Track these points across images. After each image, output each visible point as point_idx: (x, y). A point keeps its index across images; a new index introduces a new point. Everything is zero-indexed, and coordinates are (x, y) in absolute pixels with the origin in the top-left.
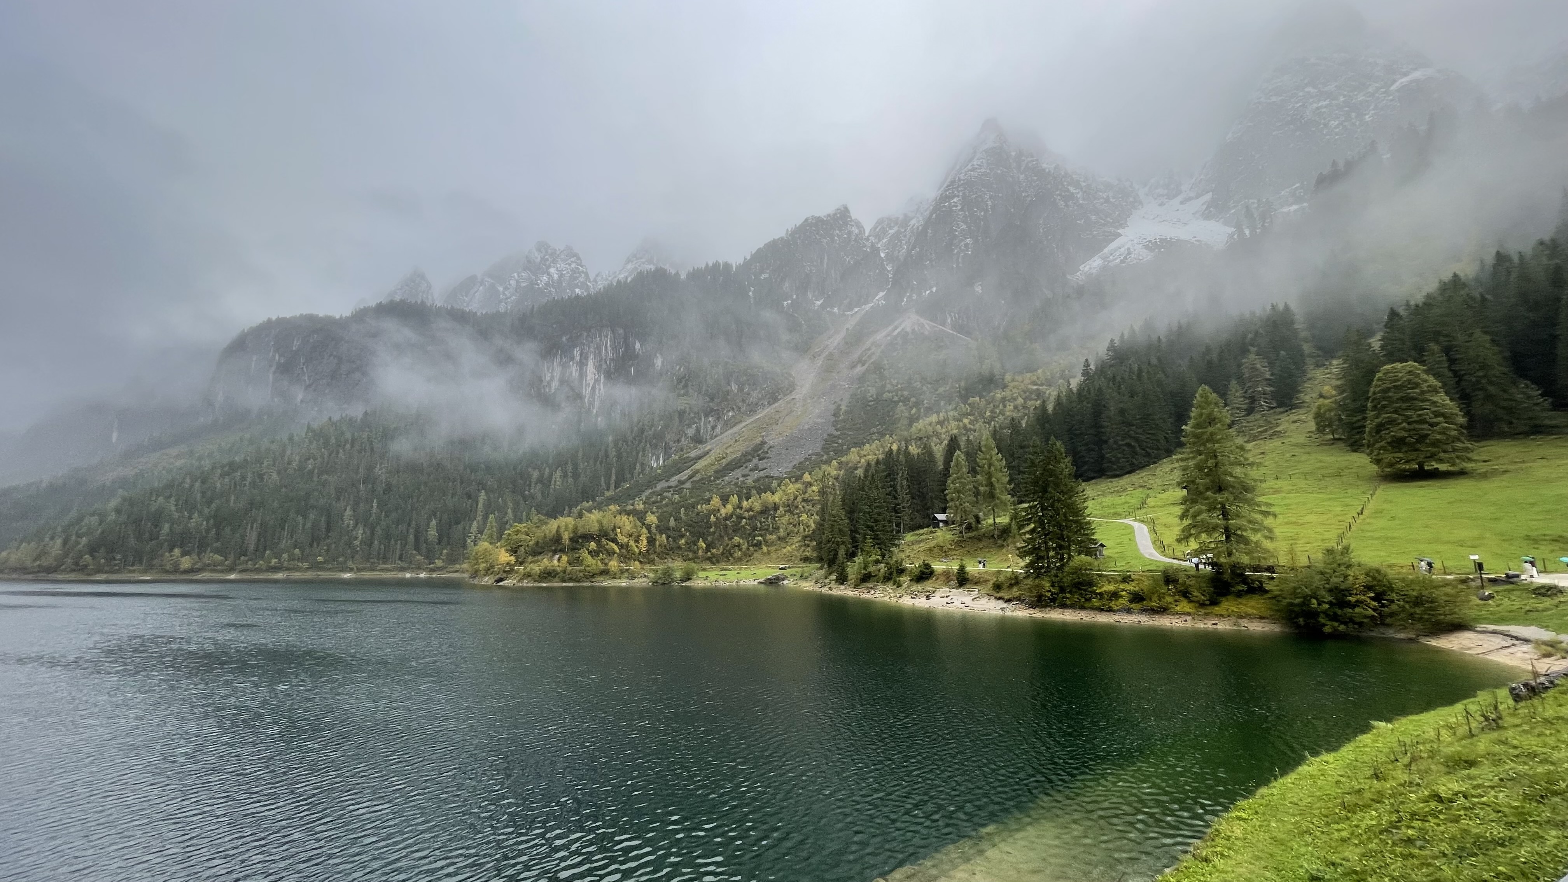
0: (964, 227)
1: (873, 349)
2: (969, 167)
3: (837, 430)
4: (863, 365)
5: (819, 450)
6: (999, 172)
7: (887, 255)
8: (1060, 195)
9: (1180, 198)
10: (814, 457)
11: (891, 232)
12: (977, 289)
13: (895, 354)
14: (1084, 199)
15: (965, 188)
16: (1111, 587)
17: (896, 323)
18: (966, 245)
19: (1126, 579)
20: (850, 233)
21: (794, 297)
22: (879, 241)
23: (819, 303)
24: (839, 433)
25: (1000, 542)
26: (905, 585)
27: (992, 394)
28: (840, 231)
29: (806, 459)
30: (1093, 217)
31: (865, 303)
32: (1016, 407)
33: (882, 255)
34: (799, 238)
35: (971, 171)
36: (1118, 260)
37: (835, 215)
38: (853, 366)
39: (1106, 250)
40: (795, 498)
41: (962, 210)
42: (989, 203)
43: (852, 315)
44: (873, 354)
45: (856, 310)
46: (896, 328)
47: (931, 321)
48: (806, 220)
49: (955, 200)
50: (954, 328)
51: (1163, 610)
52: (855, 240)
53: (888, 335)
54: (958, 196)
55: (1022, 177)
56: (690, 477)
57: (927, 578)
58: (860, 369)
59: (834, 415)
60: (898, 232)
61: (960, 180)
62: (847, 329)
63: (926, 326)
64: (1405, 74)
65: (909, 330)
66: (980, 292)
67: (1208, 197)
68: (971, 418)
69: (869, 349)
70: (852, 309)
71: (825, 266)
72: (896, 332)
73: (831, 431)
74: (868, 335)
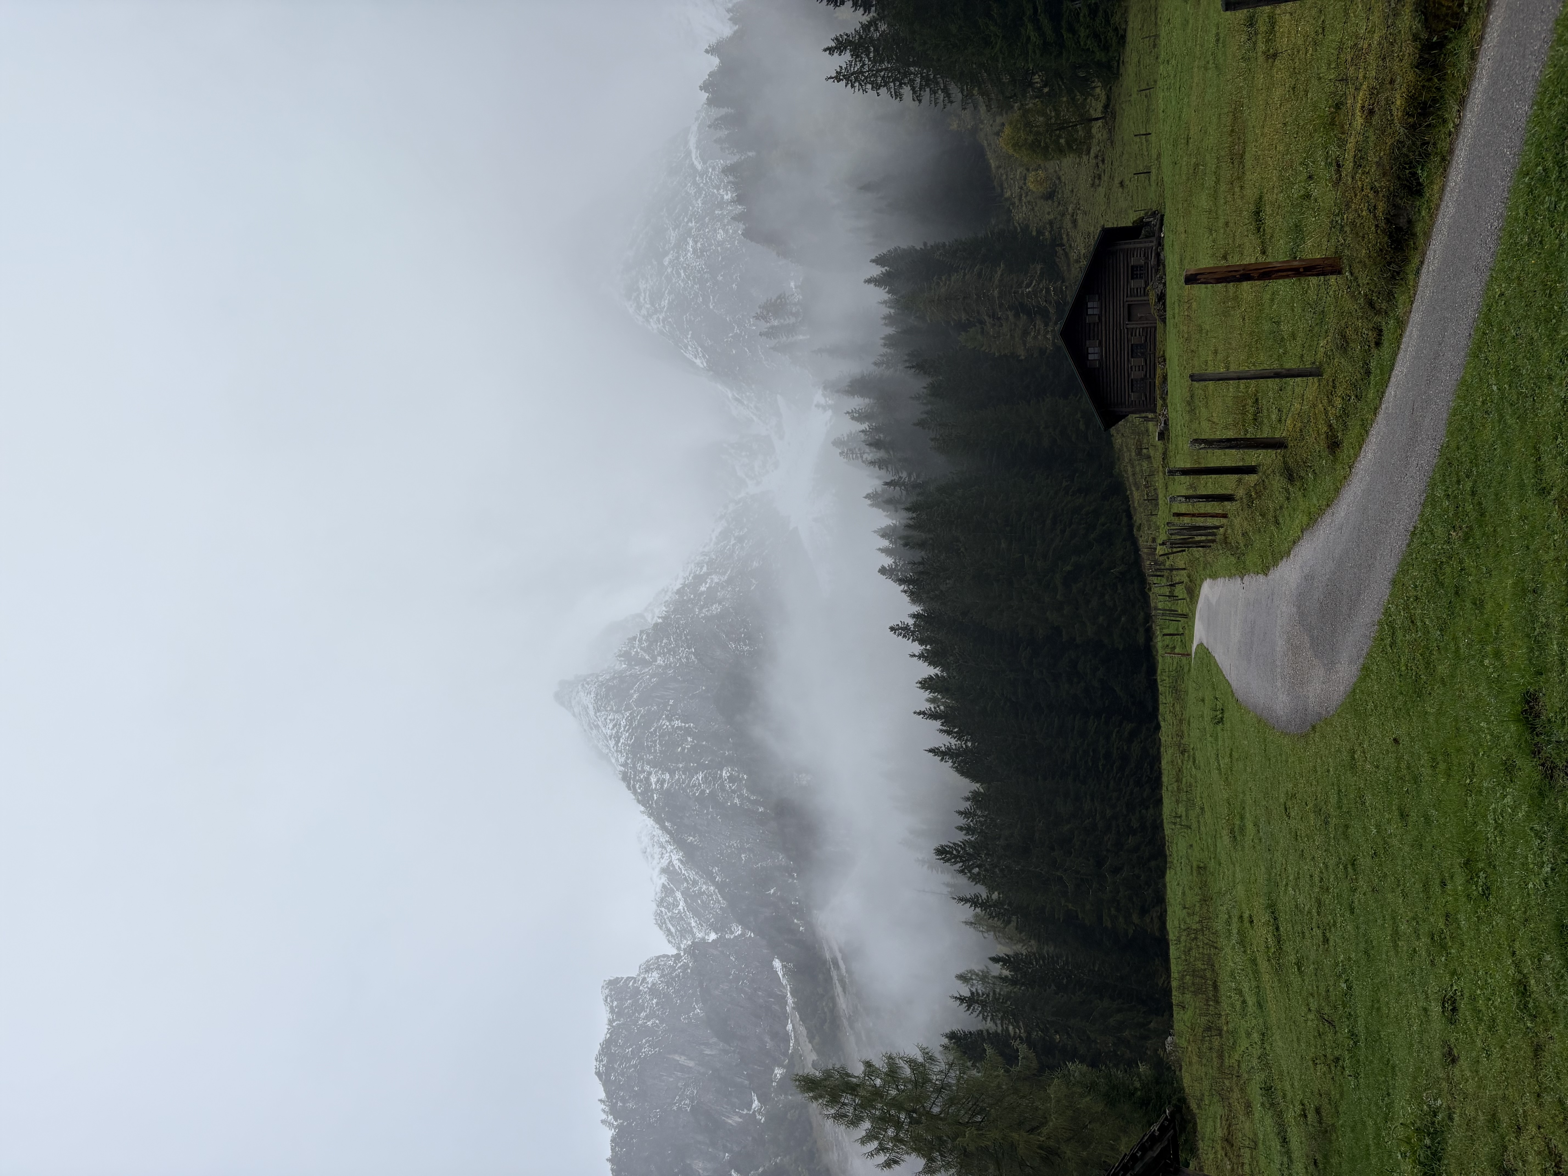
0: (700, 776)
2: (611, 743)
6: (636, 696)
7: (715, 928)
8: (702, 608)
9: (774, 439)
11: (681, 906)
14: (724, 573)
15: (641, 758)
17: (828, 958)
18: (732, 779)
20: (653, 991)
22: (691, 932)
23: (756, 1104)
28: (643, 1009)
31: (782, 1001)
33: (713, 937)
34: (625, 1102)
35: (617, 742)
37: (612, 1011)
41: (672, 773)
42: (677, 723)
43: (796, 1040)
45: (790, 1027)
48: (598, 1074)
49: (653, 779)
52: (668, 984)
55: (660, 661)
60: (685, 892)
67: (782, 402)
70: (787, 1033)
71: (691, 1064)
72: (842, 965)
74: (835, 1023)
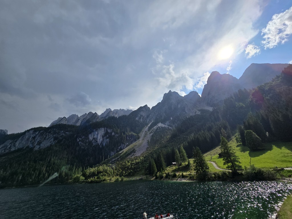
3: (149, 146)
5: (146, 150)
13: (158, 131)
29: (144, 152)
31: (152, 121)
34: (139, 110)
36: (194, 113)
37: (145, 106)
40: (143, 161)
48: (140, 107)
50: (168, 125)
53: (156, 127)
56: (120, 157)
58: (151, 134)
62: (149, 126)
63: (163, 125)
65: (160, 126)
66: (172, 119)
72: (158, 127)
73: (147, 146)
74: (153, 127)
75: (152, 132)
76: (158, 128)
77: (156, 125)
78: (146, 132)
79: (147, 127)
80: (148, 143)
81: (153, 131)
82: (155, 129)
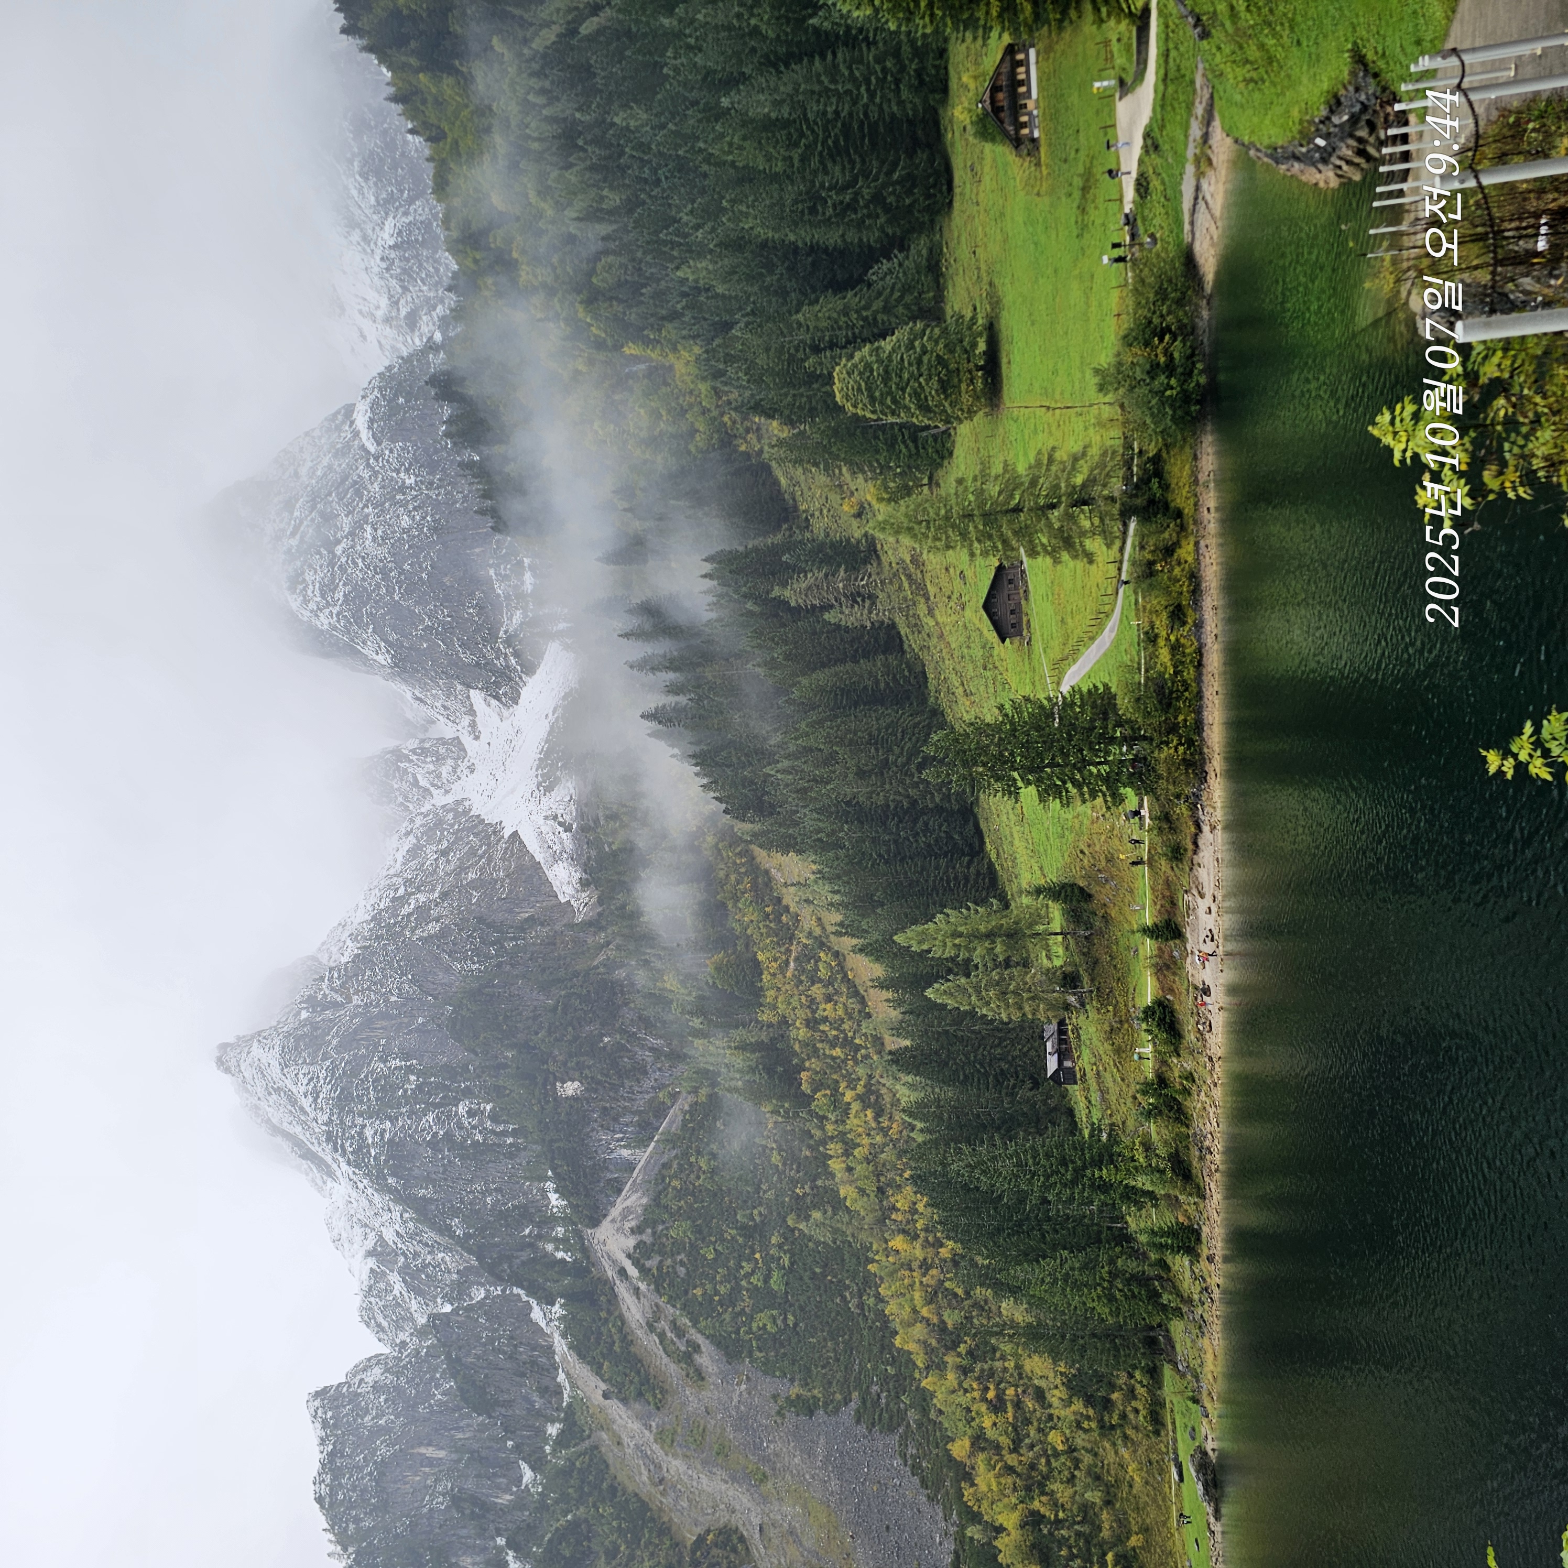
0: (431, 1117)
1: (663, 1325)
2: (306, 1103)
3: (847, 1401)
4: (697, 1348)
5: (894, 1440)
6: (334, 1042)
7: (448, 1298)
8: (413, 931)
9: (467, 740)
10: (912, 1451)
11: (398, 1287)
12: (570, 1092)
13: (682, 1271)
14: (433, 890)
15: (351, 1111)
16: (1164, 655)
17: (610, 1273)
18: (471, 1113)
19: (1151, 638)
20: (376, 1388)
21: (501, 1541)
22: (412, 1319)
23: (528, 1475)
24: (855, 1395)
25: (1098, 924)
26: (1189, 1065)
27: (797, 1047)
28: (367, 1412)
29: (916, 1469)
30: (471, 876)
31: (549, 1351)
32: (829, 999)
33: (448, 1308)
34: (357, 1520)
35: (315, 1100)
36: (564, 835)
37: (325, 1424)
38: (699, 1376)
39: (539, 857)
40: (1010, 1470)
41: (393, 1120)
42: (394, 1063)
43: (574, 1386)
44: (674, 1323)
45: (561, 1377)
46: (622, 1272)
47: (620, 1191)
48: (319, 1500)
49: (369, 1132)
50: (642, 1143)
51: (1194, 577)
52: (398, 1375)
53: (637, 1291)
54: (364, 1126)
55: (356, 1000)
57: (1172, 1013)
58: (708, 1358)
59: (811, 1413)
60: (404, 1271)
61: (329, 1123)
62: (606, 1396)
63: (628, 1203)
64: (356, 434)
65: (631, 1242)
66: (576, 1084)
67: (477, 696)
68: (843, 1085)
69: (662, 1336)
70: (559, 1386)
71: (442, 1454)
72: (633, 1272)
73: (848, 1413)
74: (627, 1339)
75: (687, 1358)
76: (652, 1263)
77: (613, 1298)
78: (664, 1437)
79: (606, 1425)
80: (807, 1408)
81: (680, 1332)
82: (657, 1312)
